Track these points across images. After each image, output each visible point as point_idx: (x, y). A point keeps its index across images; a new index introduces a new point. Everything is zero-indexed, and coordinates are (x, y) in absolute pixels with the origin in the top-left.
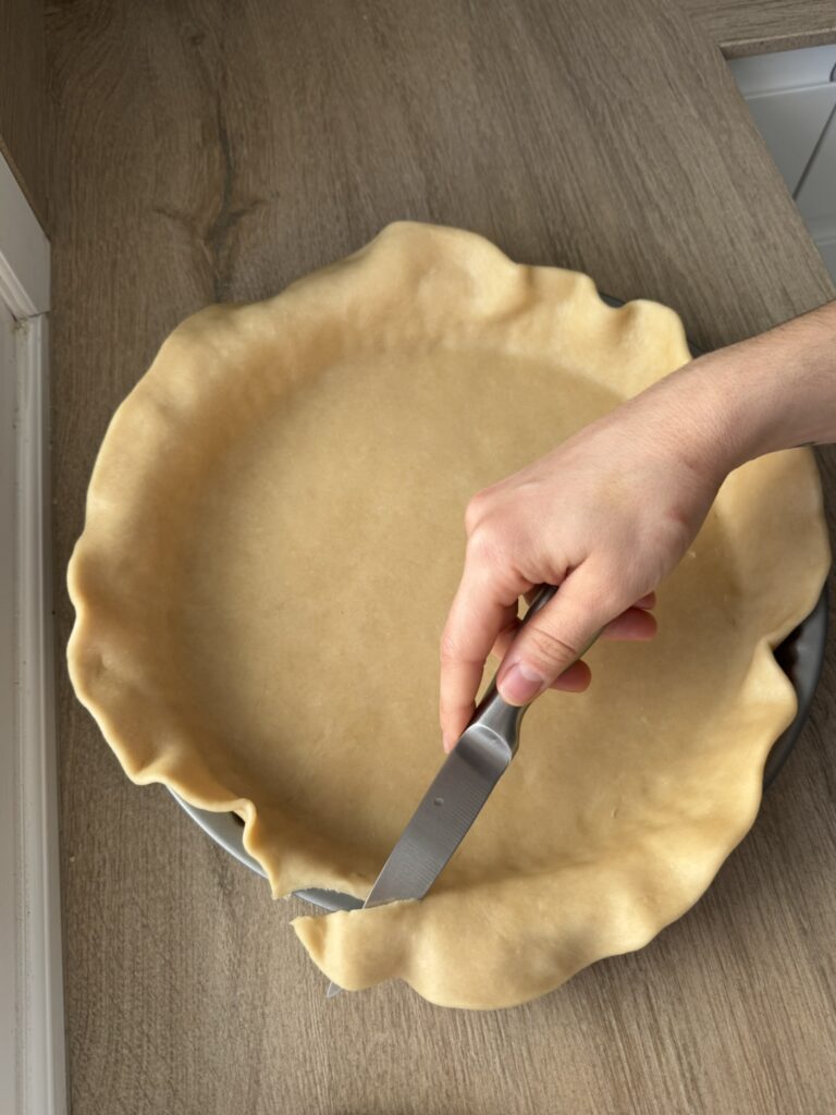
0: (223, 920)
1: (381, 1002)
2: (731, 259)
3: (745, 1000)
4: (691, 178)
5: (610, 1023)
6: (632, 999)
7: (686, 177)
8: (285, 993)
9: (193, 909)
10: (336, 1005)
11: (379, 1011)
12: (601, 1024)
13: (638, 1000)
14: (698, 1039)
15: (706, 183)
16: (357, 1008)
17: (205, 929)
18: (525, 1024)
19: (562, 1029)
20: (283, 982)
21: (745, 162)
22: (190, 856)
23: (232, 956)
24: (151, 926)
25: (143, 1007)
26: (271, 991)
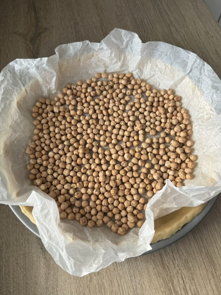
0: (43, 260)
1: (95, 284)
2: (199, 41)
3: (214, 278)
4: (184, 16)
5: (170, 287)
6: (177, 279)
7: (183, 16)
8: (64, 283)
9: (32, 257)
10: (81, 286)
11: (95, 288)
12: (168, 288)
13: (179, 280)
14: (199, 291)
15: (190, 17)
16: (87, 287)
17: (37, 263)
18: (143, 289)
19: (155, 290)
20: (63, 279)
21: (201, 11)
22: (31, 240)
23: (46, 272)
24: (19, 263)
25: (17, 290)
26: (59, 282)
